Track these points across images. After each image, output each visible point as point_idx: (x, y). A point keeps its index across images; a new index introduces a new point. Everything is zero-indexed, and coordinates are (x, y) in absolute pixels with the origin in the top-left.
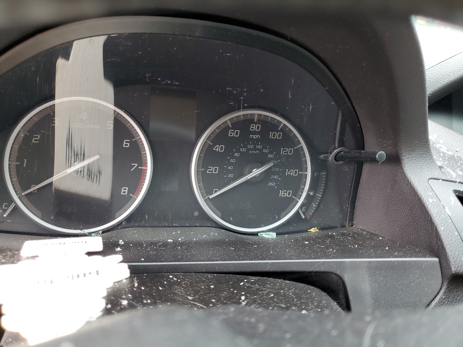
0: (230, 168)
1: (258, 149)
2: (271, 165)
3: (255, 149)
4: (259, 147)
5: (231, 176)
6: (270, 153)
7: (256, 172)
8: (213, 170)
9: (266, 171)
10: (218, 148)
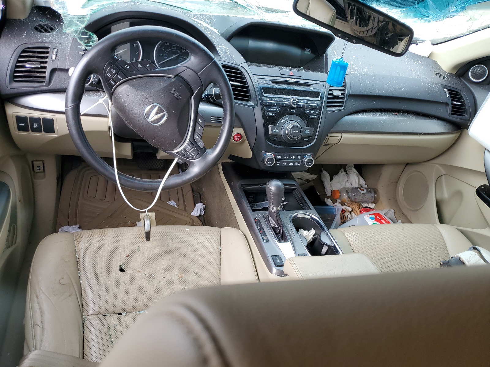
0: (166, 55)
1: (175, 50)
2: (178, 54)
3: (174, 49)
4: (175, 49)
5: (166, 57)
6: (179, 51)
7: (173, 57)
8: (161, 55)
9: (177, 56)
10: (162, 48)
